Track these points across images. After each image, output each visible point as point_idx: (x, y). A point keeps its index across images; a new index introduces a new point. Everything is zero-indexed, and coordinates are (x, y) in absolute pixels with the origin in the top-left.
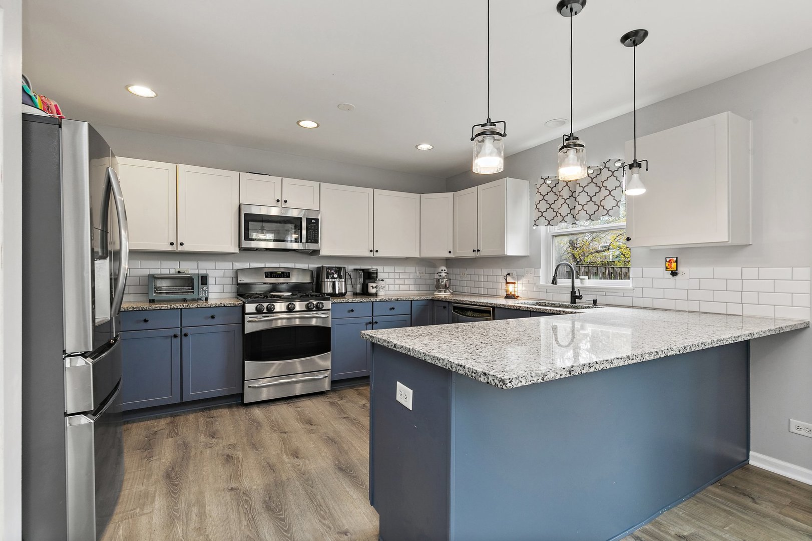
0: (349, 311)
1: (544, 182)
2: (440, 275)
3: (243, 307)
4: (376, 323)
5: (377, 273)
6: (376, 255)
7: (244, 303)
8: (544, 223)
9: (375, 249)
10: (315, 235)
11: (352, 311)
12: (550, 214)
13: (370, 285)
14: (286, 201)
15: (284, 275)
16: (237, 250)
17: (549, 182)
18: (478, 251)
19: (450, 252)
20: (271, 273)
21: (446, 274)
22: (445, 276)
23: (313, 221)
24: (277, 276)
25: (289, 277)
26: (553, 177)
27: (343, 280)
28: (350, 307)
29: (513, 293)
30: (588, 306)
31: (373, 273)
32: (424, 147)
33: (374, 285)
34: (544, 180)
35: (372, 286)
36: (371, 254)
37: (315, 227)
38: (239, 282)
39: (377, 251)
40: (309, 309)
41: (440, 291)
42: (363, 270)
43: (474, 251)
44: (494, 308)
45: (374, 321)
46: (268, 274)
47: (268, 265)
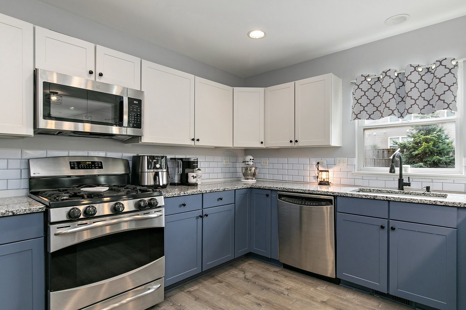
0: (180, 206)
1: (365, 80)
2: (248, 164)
3: (46, 214)
4: (207, 215)
5: (197, 162)
6: (197, 143)
7: (48, 207)
8: (366, 116)
9: (196, 138)
10: (137, 119)
11: (184, 205)
12: (370, 109)
13: (190, 175)
14: (101, 75)
15: (95, 165)
16: (30, 132)
17: (369, 80)
18: (296, 141)
19: (262, 143)
20: (79, 163)
21: (253, 163)
22: (253, 164)
23: (135, 102)
24: (87, 167)
25: (101, 167)
26: (373, 76)
27: (165, 170)
28: (182, 201)
29: (326, 180)
30: (423, 192)
31: (194, 162)
32: (257, 34)
33: (194, 174)
34: (365, 77)
35: (193, 176)
36: (192, 143)
37: (137, 109)
38: (32, 175)
39: (198, 140)
40: (139, 208)
41: (248, 179)
42: (181, 159)
43: (291, 142)
44: (335, 197)
45: (204, 214)
46: (74, 165)
47: (72, 153)
